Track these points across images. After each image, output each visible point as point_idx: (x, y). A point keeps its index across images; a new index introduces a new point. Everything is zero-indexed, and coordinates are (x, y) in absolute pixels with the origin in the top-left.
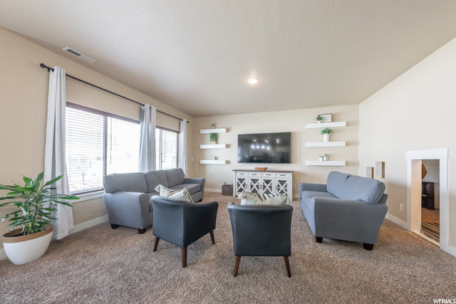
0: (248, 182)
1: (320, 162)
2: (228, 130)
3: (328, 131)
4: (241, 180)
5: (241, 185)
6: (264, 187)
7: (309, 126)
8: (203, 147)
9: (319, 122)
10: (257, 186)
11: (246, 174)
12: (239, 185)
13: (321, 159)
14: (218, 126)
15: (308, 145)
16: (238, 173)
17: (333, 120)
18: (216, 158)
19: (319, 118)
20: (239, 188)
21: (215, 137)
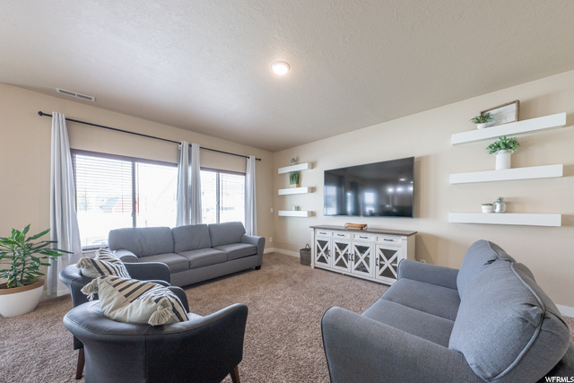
0: (332, 247)
1: (484, 215)
2: (313, 165)
3: (508, 144)
4: (323, 243)
5: (322, 251)
6: (357, 258)
7: (457, 138)
8: (282, 192)
9: (480, 126)
10: (346, 255)
11: (329, 233)
12: (319, 251)
13: (485, 209)
14: (301, 160)
15: (455, 178)
16: (318, 231)
17: (519, 118)
18: (298, 208)
19: (484, 118)
20: (320, 255)
21: (296, 177)
